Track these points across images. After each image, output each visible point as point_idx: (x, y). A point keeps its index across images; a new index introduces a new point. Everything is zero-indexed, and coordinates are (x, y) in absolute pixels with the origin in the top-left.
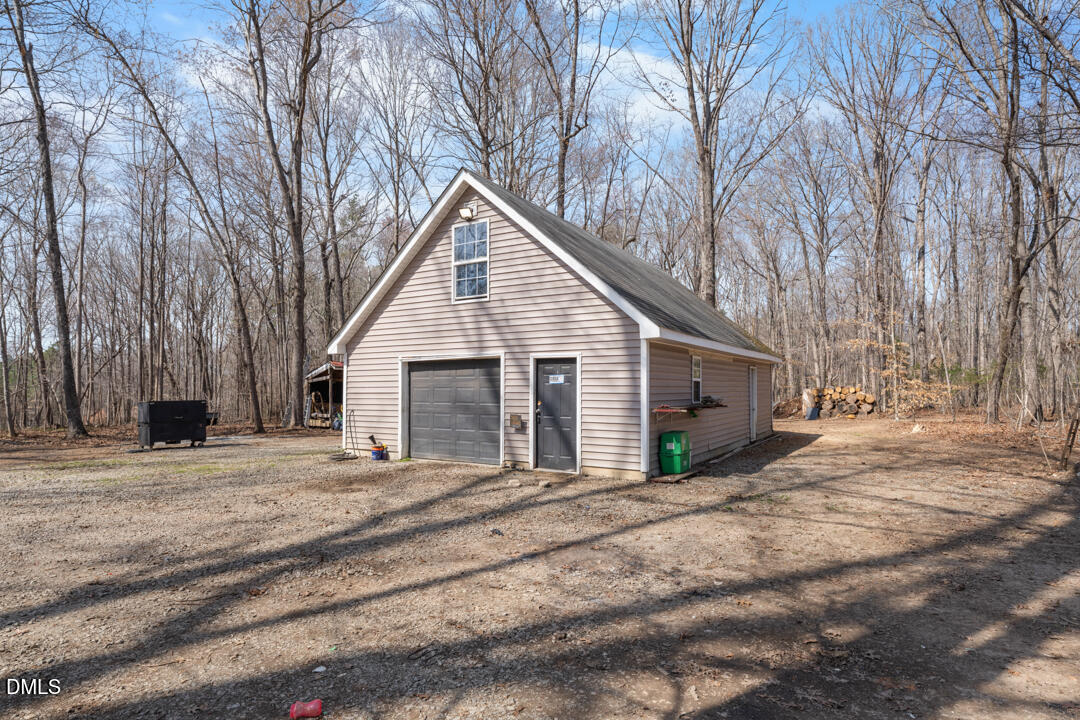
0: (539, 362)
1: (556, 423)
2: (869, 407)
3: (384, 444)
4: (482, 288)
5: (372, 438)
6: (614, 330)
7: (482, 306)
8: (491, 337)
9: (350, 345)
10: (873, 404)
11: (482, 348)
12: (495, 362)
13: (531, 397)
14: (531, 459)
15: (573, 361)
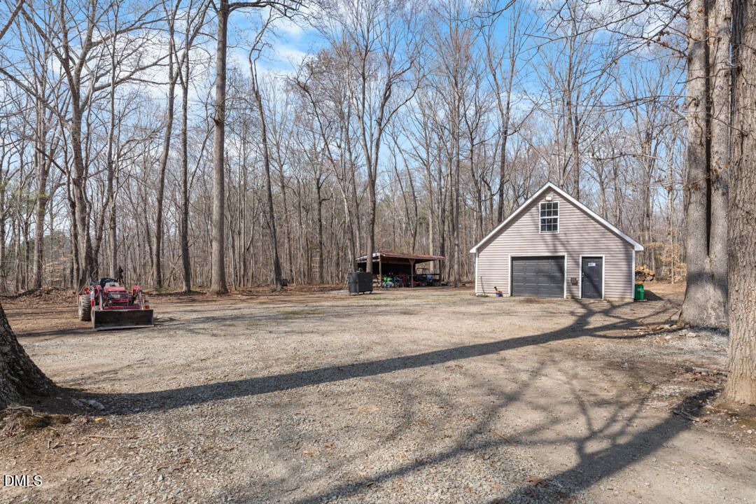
0: (583, 258)
1: (591, 281)
2: (652, 277)
3: (501, 290)
4: (555, 228)
5: (495, 288)
6: (620, 247)
7: (555, 237)
8: (560, 248)
9: (479, 250)
10: (653, 276)
11: (556, 252)
12: (563, 257)
13: (580, 271)
14: (580, 295)
15: (601, 258)
